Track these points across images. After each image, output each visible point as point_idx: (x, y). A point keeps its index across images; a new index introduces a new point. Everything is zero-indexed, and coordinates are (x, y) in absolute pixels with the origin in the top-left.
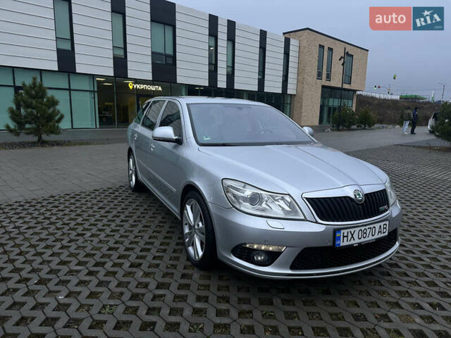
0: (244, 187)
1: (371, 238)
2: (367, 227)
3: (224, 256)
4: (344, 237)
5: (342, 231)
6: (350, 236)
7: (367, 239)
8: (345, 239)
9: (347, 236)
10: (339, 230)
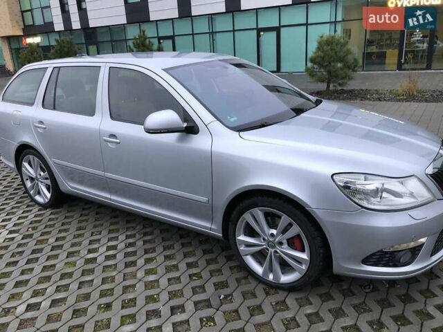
0: (366, 180)
3: (347, 268)
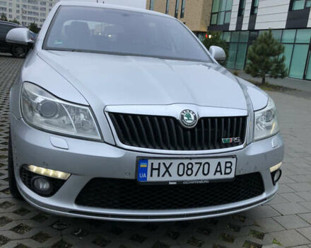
1: (200, 177)
2: (193, 161)
4: (152, 169)
5: (150, 162)
6: (163, 170)
7: (193, 178)
8: (155, 172)
9: (159, 169)
10: (145, 160)
